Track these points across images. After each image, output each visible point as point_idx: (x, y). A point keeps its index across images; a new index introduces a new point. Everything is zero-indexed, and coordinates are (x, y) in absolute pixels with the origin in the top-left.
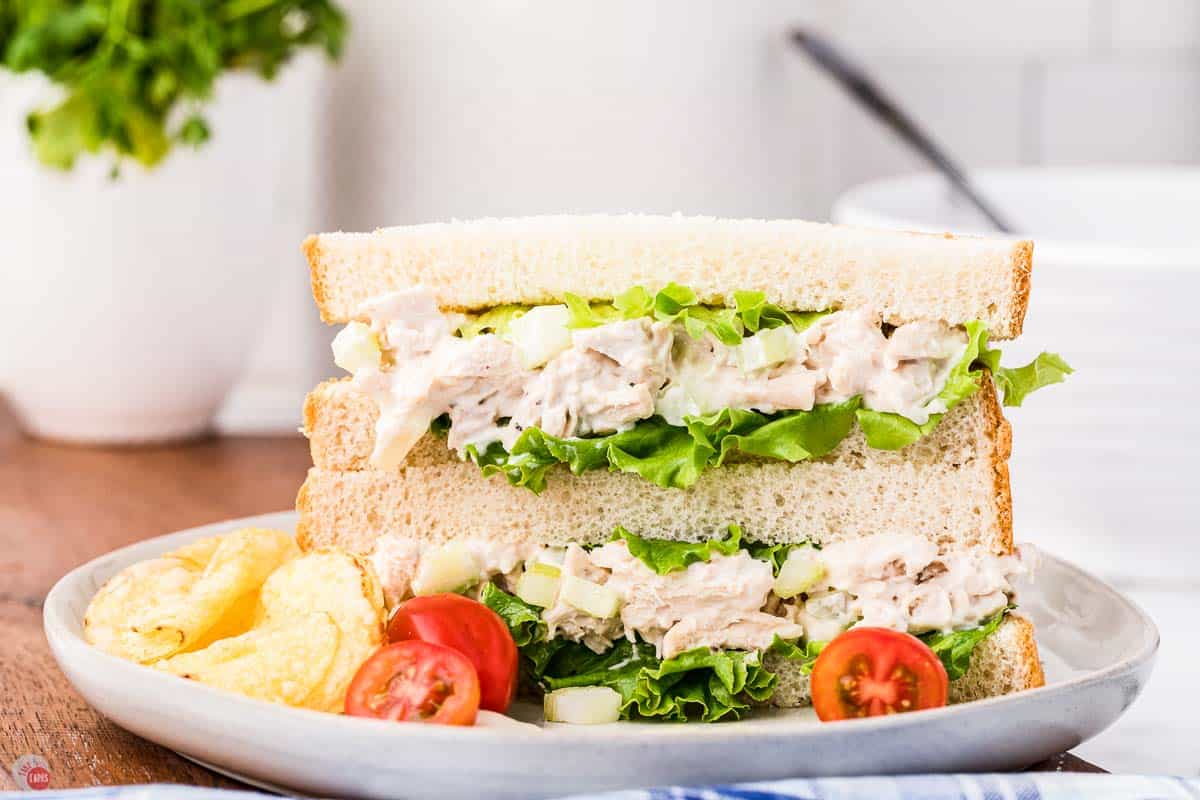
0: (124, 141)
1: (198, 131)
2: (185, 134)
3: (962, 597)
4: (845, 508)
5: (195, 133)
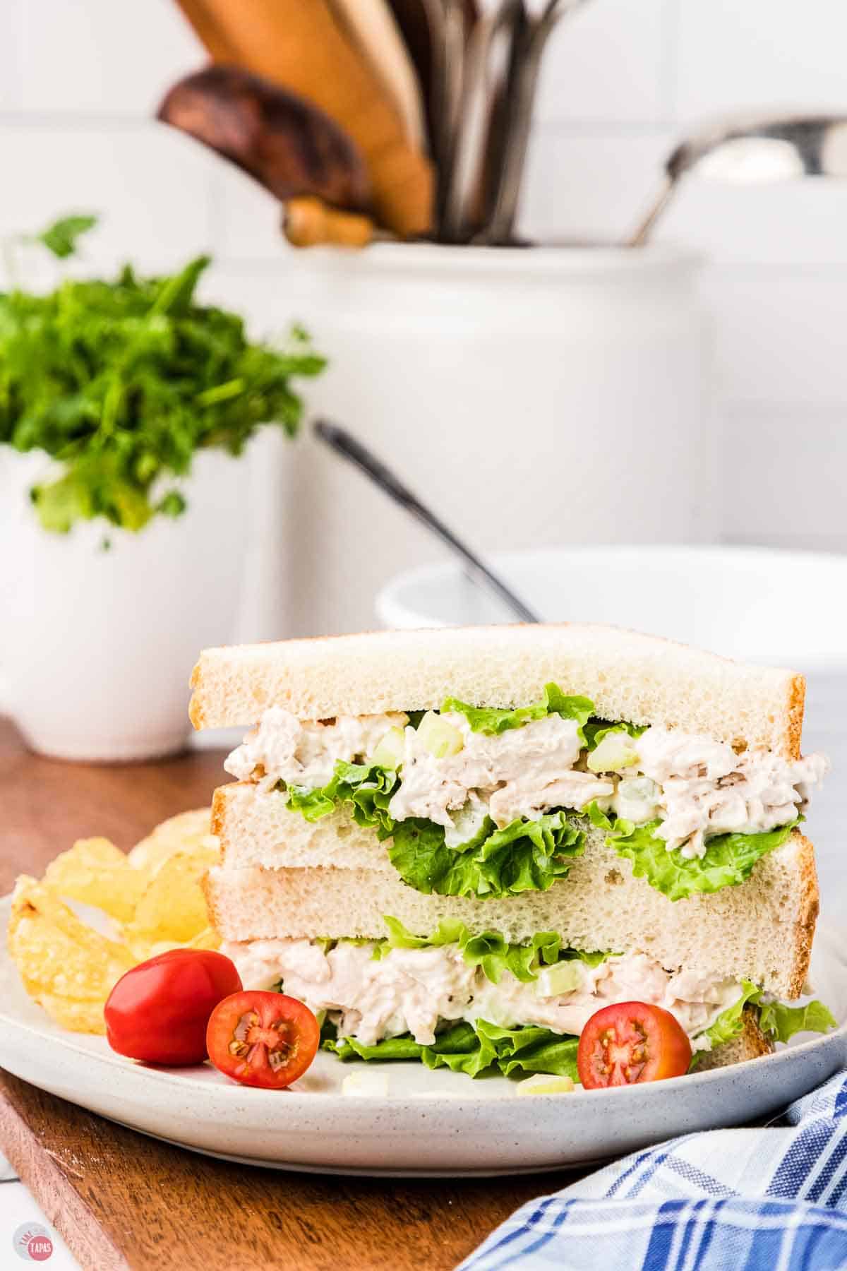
0: (114, 515)
1: (177, 504)
2: (163, 507)
3: (758, 806)
4: (657, 695)
5: (173, 506)
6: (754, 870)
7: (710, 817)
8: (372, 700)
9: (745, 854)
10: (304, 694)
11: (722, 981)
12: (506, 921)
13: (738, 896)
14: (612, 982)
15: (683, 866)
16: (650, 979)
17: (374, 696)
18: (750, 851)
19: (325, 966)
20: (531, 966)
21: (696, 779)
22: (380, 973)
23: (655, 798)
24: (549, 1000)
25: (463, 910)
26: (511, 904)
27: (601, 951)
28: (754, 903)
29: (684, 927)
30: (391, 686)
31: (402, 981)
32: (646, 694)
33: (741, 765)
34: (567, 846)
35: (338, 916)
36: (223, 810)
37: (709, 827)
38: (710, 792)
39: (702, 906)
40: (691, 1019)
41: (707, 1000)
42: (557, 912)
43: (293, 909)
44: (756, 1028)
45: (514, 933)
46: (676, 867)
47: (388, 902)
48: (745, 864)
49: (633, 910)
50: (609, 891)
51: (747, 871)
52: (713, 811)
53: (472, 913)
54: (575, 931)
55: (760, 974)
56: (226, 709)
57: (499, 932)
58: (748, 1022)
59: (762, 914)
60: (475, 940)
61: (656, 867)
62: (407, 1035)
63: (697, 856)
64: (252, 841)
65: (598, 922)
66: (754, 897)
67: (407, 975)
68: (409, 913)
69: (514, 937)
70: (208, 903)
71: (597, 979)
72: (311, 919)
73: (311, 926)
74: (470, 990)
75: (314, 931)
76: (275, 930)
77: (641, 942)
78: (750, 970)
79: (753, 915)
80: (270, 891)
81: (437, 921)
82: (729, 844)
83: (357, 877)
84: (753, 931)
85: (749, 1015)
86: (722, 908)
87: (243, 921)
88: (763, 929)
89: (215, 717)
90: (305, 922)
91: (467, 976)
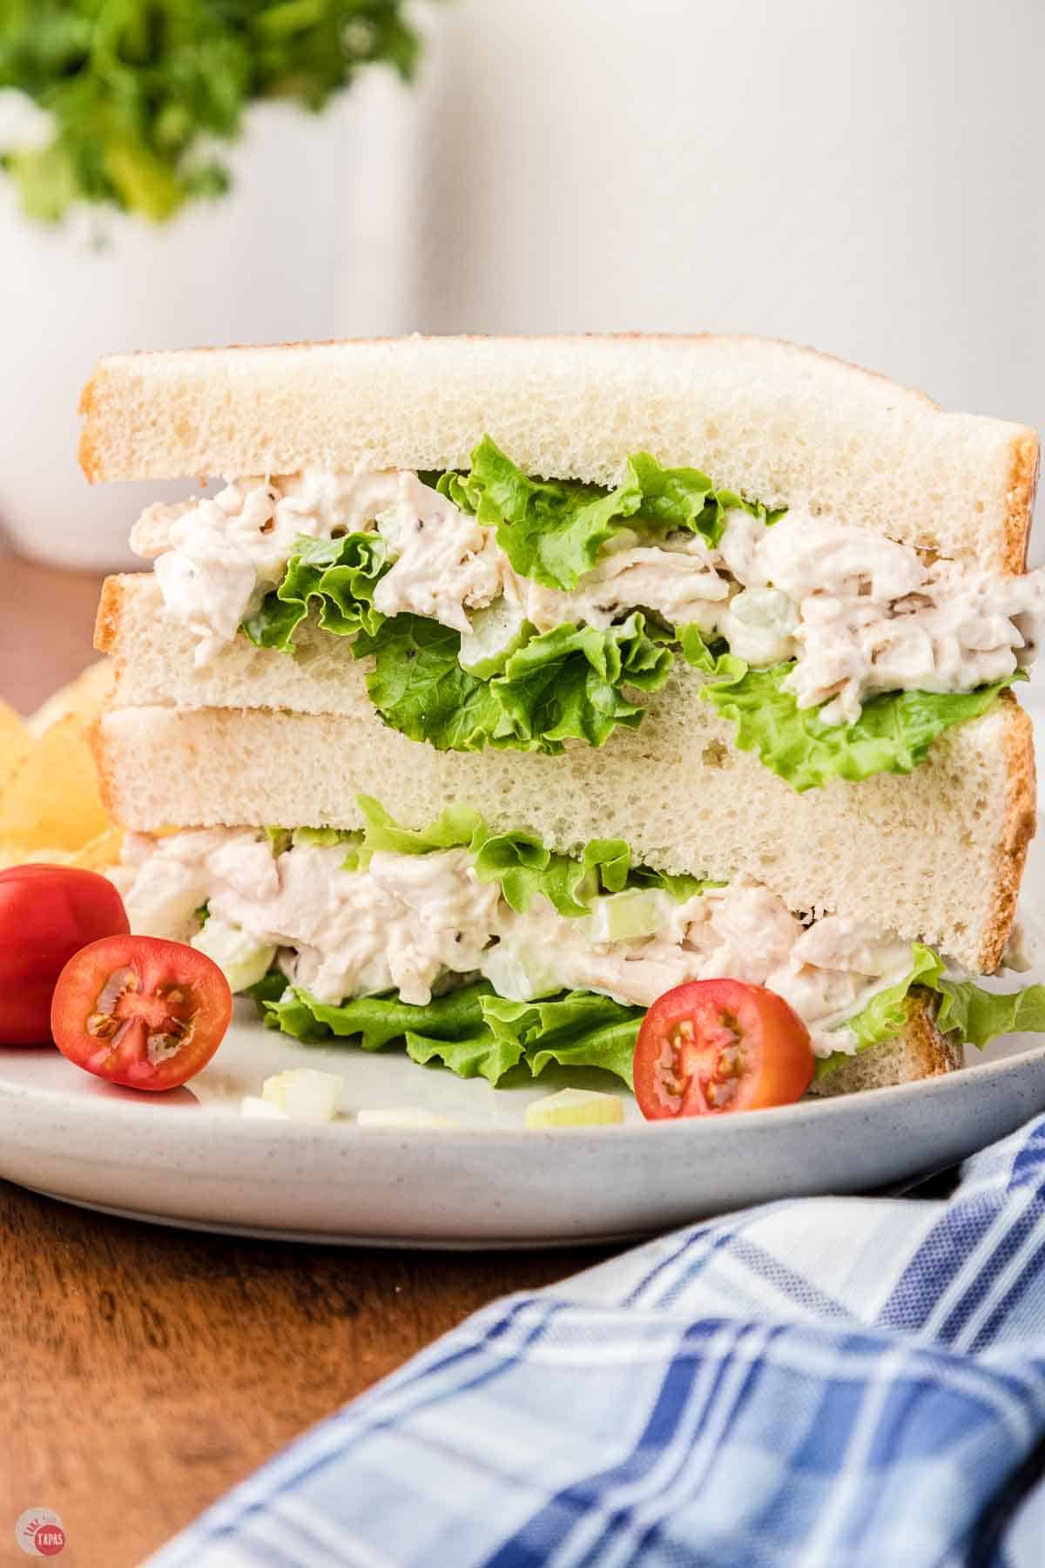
4: (799, 461)
6: (933, 755)
7: (874, 659)
8: (357, 448)
9: (921, 724)
10: (256, 431)
11: (878, 937)
12: (549, 815)
13: (906, 795)
14: (710, 928)
15: (820, 738)
16: (769, 928)
17: (360, 442)
18: (928, 721)
19: (272, 873)
20: (583, 893)
21: (854, 599)
22: (355, 893)
23: (788, 626)
24: (611, 948)
25: (483, 791)
26: (556, 787)
27: (694, 874)
28: (931, 810)
29: (821, 844)
30: (388, 429)
31: (384, 904)
32: (780, 459)
33: (930, 582)
34: (641, 670)
35: (294, 791)
36: (117, 610)
37: (871, 677)
38: (876, 621)
39: (851, 810)
40: (826, 998)
41: (855, 967)
42: (626, 807)
43: (226, 778)
44: (928, 1028)
45: (559, 835)
46: (809, 738)
47: (370, 773)
48: (918, 740)
49: (744, 810)
50: (710, 778)
51: (919, 751)
52: (879, 652)
53: (497, 797)
54: (653, 839)
55: (936, 927)
56: (133, 452)
57: (536, 832)
58: (916, 1017)
59: (944, 829)
60: (499, 840)
61: (775, 736)
62: (391, 994)
63: (845, 723)
64: (160, 663)
65: (689, 827)
66: (932, 799)
67: (391, 895)
68: (399, 791)
69: (559, 842)
70: (99, 767)
71: (688, 921)
72: (253, 794)
73: (253, 807)
74: (490, 926)
75: (257, 815)
76: (200, 813)
77: (753, 863)
78: (921, 920)
79: (930, 828)
80: (193, 750)
81: (442, 806)
82: (899, 707)
83: (324, 730)
84: (928, 857)
85: (920, 1003)
86: (881, 815)
87: (152, 799)
88: (944, 854)
89: (117, 465)
90: (244, 800)
91: (484, 903)
